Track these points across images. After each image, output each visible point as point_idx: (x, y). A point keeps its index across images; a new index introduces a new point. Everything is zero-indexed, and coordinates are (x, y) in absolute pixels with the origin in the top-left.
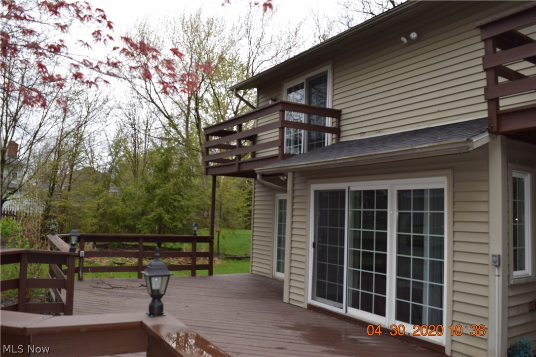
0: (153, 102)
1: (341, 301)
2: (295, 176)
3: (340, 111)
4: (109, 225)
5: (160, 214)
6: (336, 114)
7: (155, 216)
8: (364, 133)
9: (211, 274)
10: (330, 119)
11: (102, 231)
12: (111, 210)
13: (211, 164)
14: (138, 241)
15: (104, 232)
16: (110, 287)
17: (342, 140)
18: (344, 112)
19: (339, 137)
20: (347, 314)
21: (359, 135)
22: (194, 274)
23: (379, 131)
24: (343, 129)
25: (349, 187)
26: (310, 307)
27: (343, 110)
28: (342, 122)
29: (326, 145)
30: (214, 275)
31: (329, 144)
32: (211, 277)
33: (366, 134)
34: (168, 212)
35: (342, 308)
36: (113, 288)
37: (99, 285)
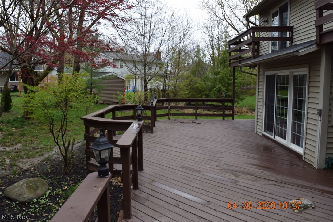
0: (226, 21)
1: (272, 132)
2: (260, 67)
3: (293, 27)
4: (195, 94)
5: (220, 88)
6: (291, 29)
7: (217, 88)
8: (302, 39)
9: (233, 119)
10: (289, 32)
11: (192, 97)
12: (196, 86)
13: (232, 61)
14: (195, 102)
15: (193, 98)
16: (179, 122)
17: (294, 44)
18: (295, 27)
19: (292, 42)
20: (274, 139)
21: (300, 41)
22: (224, 119)
23: (308, 38)
24: (294, 37)
25: (277, 73)
26: (263, 135)
27: (294, 26)
28: (294, 33)
29: (287, 47)
30: (235, 120)
31: (288, 46)
32: (233, 120)
33: (303, 40)
34: (224, 86)
35: (273, 136)
36: (180, 123)
37: (175, 121)
